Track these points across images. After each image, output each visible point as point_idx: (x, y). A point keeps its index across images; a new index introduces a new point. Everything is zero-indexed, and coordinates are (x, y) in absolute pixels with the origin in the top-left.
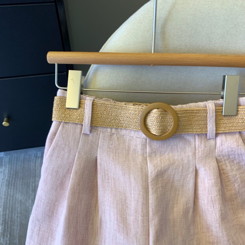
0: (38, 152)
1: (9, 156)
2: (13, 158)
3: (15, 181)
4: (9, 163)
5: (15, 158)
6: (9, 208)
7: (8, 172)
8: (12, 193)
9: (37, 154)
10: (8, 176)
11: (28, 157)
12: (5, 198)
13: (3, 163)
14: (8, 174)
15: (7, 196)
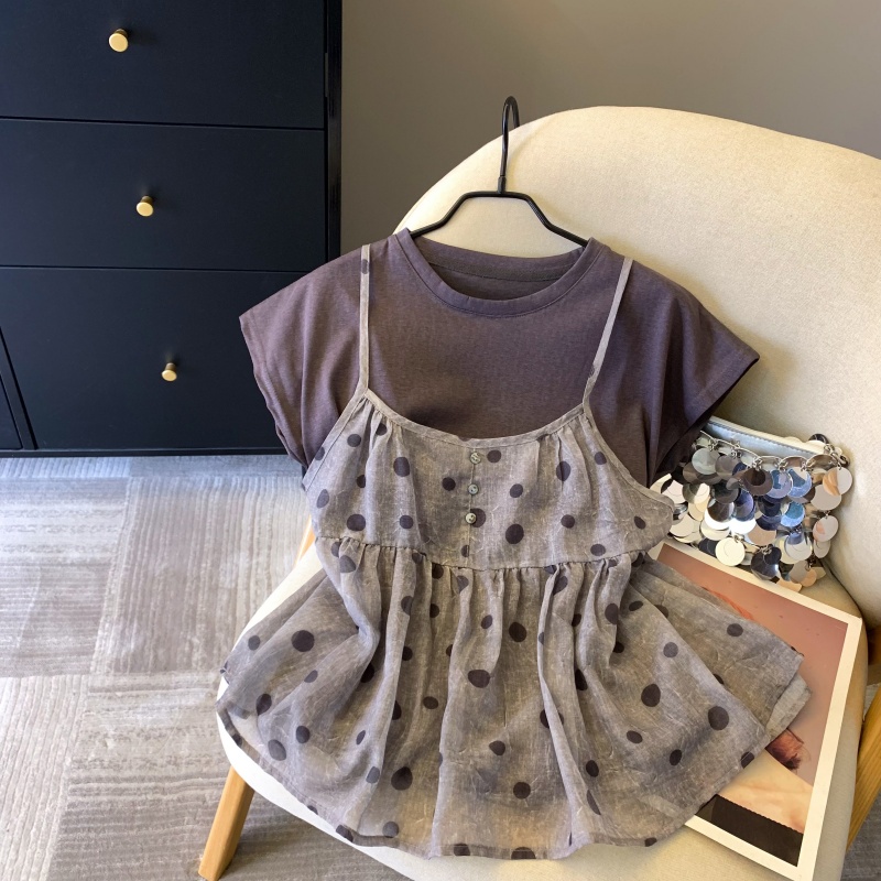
0: (216, 478)
1: (141, 478)
2: (152, 485)
3: (152, 535)
4: (141, 493)
5: (156, 484)
6: (137, 592)
7: (138, 514)
8: (144, 560)
9: (213, 481)
10: (136, 524)
11: (189, 485)
12: (126, 569)
13: (124, 493)
14: (137, 518)
15: (133, 565)
